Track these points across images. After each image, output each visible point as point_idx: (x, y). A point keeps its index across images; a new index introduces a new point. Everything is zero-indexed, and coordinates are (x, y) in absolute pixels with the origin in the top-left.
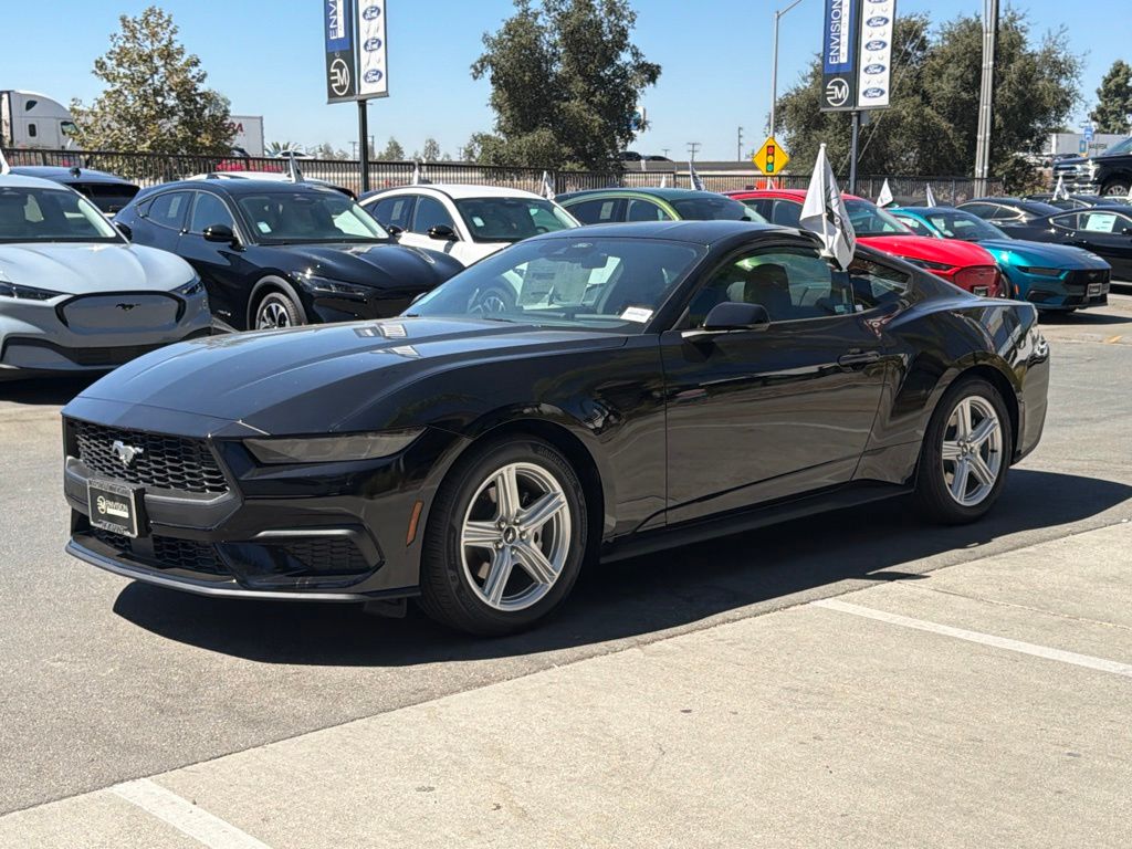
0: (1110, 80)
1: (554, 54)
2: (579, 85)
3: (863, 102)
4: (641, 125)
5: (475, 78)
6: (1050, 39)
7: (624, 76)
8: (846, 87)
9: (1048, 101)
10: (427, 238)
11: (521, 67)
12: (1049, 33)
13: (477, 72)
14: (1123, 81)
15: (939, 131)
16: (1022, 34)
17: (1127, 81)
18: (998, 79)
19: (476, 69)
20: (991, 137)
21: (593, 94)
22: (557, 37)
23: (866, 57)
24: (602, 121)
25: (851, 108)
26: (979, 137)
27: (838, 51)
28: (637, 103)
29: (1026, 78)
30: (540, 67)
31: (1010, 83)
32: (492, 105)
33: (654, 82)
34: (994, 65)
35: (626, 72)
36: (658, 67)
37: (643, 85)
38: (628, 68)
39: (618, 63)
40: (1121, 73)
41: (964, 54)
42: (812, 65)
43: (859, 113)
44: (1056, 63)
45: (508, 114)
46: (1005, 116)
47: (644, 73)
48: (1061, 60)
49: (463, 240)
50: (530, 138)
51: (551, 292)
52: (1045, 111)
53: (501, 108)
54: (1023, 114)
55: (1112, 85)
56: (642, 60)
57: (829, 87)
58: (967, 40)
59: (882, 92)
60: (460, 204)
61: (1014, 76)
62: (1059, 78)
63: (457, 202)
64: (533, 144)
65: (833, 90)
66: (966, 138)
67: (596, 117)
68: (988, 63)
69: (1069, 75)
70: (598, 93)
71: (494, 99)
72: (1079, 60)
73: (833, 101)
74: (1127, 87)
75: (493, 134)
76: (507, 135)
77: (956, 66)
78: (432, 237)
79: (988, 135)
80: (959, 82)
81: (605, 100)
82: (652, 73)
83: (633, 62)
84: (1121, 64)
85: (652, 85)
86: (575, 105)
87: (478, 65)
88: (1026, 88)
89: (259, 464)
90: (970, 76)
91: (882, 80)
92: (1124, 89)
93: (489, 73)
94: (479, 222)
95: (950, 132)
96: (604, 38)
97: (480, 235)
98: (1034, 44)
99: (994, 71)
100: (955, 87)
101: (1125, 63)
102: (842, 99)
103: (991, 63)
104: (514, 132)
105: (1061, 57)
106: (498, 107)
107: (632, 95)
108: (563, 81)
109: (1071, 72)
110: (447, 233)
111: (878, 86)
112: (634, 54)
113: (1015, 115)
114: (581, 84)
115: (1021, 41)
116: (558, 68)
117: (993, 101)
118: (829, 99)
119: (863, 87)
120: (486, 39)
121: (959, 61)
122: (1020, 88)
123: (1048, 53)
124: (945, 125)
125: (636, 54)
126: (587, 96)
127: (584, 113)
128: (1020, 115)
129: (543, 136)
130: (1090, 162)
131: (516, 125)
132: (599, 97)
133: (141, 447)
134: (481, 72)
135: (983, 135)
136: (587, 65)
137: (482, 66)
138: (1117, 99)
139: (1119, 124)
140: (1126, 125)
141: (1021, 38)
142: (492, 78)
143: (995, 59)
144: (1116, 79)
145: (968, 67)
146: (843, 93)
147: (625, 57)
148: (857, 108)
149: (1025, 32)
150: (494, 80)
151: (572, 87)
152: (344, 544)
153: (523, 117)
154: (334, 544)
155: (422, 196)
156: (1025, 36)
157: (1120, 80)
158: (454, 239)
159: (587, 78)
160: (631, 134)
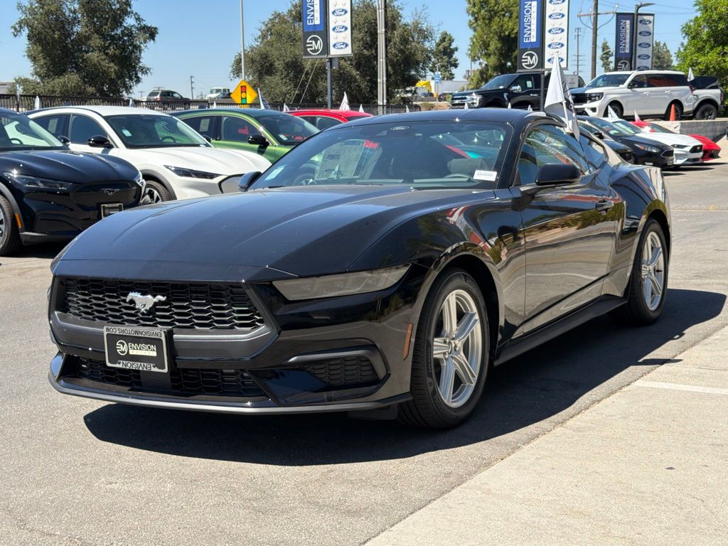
0: (440, 45)
1: (75, 18)
2: (96, 41)
3: (334, 52)
4: (145, 71)
5: (15, 36)
6: (417, 14)
7: (130, 34)
8: (320, 41)
9: (419, 57)
10: (88, 147)
11: (50, 27)
12: (416, 10)
13: (17, 32)
14: (447, 45)
15: (352, 77)
16: (399, 11)
17: (450, 45)
18: (388, 41)
19: (15, 29)
20: (387, 81)
21: (108, 48)
22: (77, 6)
23: (333, 21)
24: (116, 68)
25: (325, 56)
26: (379, 80)
27: (313, 16)
28: (142, 55)
29: (405, 41)
30: (64, 27)
31: (395, 44)
32: (28, 56)
33: (154, 39)
34: (386, 32)
35: (131, 32)
36: (156, 29)
37: (145, 42)
38: (133, 29)
39: (126, 25)
40: (446, 40)
41: (364, 24)
42: (260, 30)
43: (331, 60)
44: (421, 31)
45: (42, 62)
46: (393, 66)
47: (145, 32)
48: (425, 29)
49: (117, 147)
50: (62, 80)
51: (337, 169)
52: (418, 63)
53: (35, 58)
54: (405, 65)
55: (441, 48)
56: (143, 23)
57: (308, 41)
58: (365, 15)
59: (347, 45)
60: (109, 119)
61: (397, 39)
62: (425, 41)
63: (107, 118)
64: (64, 85)
65: (311, 43)
66: (369, 81)
67: (112, 65)
68: (381, 30)
69: (430, 39)
70: (111, 47)
71: (29, 51)
72: (436, 29)
73: (311, 51)
74: (451, 49)
75: (31, 78)
76: (42, 78)
77: (358, 32)
78: (91, 145)
79: (385, 79)
80: (361, 42)
81: (117, 52)
82: (151, 33)
83: (136, 25)
84: (446, 34)
85: (152, 41)
86: (94, 56)
87: (17, 26)
88: (405, 47)
89: (286, 302)
90: (368, 39)
91: (346, 36)
92: (449, 50)
93: (26, 32)
94: (127, 133)
95: (357, 77)
96: (113, 7)
97: (130, 143)
98: (407, 18)
99: (386, 35)
100: (359, 47)
101: (448, 33)
102: (318, 50)
103: (383, 30)
104: (47, 76)
105: (424, 27)
106: (34, 59)
107: (138, 48)
108: (83, 39)
109: (432, 37)
110: (103, 142)
111: (343, 41)
112: (137, 19)
113: (400, 65)
114: (98, 41)
115: (399, 15)
116: (77, 29)
117: (386, 56)
118: (308, 49)
119: (332, 42)
120: (20, 7)
121: (360, 29)
122: (402, 47)
123: (416, 24)
124: (354, 72)
125: (138, 19)
126: (104, 49)
127: (102, 63)
128: (402, 65)
129: (71, 79)
130: (474, 94)
131: (49, 70)
132: (112, 50)
133: (163, 296)
134: (20, 31)
135: (382, 79)
136: (101, 27)
137: (21, 27)
138: (444, 57)
139: (447, 74)
140: (452, 74)
141: (398, 13)
142: (28, 36)
143: (386, 27)
144: (444, 44)
145: (366, 32)
146: (319, 45)
147: (129, 21)
148: (329, 56)
149: (401, 9)
150: (29, 37)
151: (92, 43)
152: (355, 362)
153: (54, 64)
154: (348, 363)
155: (74, 115)
156: (401, 12)
157: (445, 44)
158: (110, 147)
159: (103, 36)
160: (138, 78)
